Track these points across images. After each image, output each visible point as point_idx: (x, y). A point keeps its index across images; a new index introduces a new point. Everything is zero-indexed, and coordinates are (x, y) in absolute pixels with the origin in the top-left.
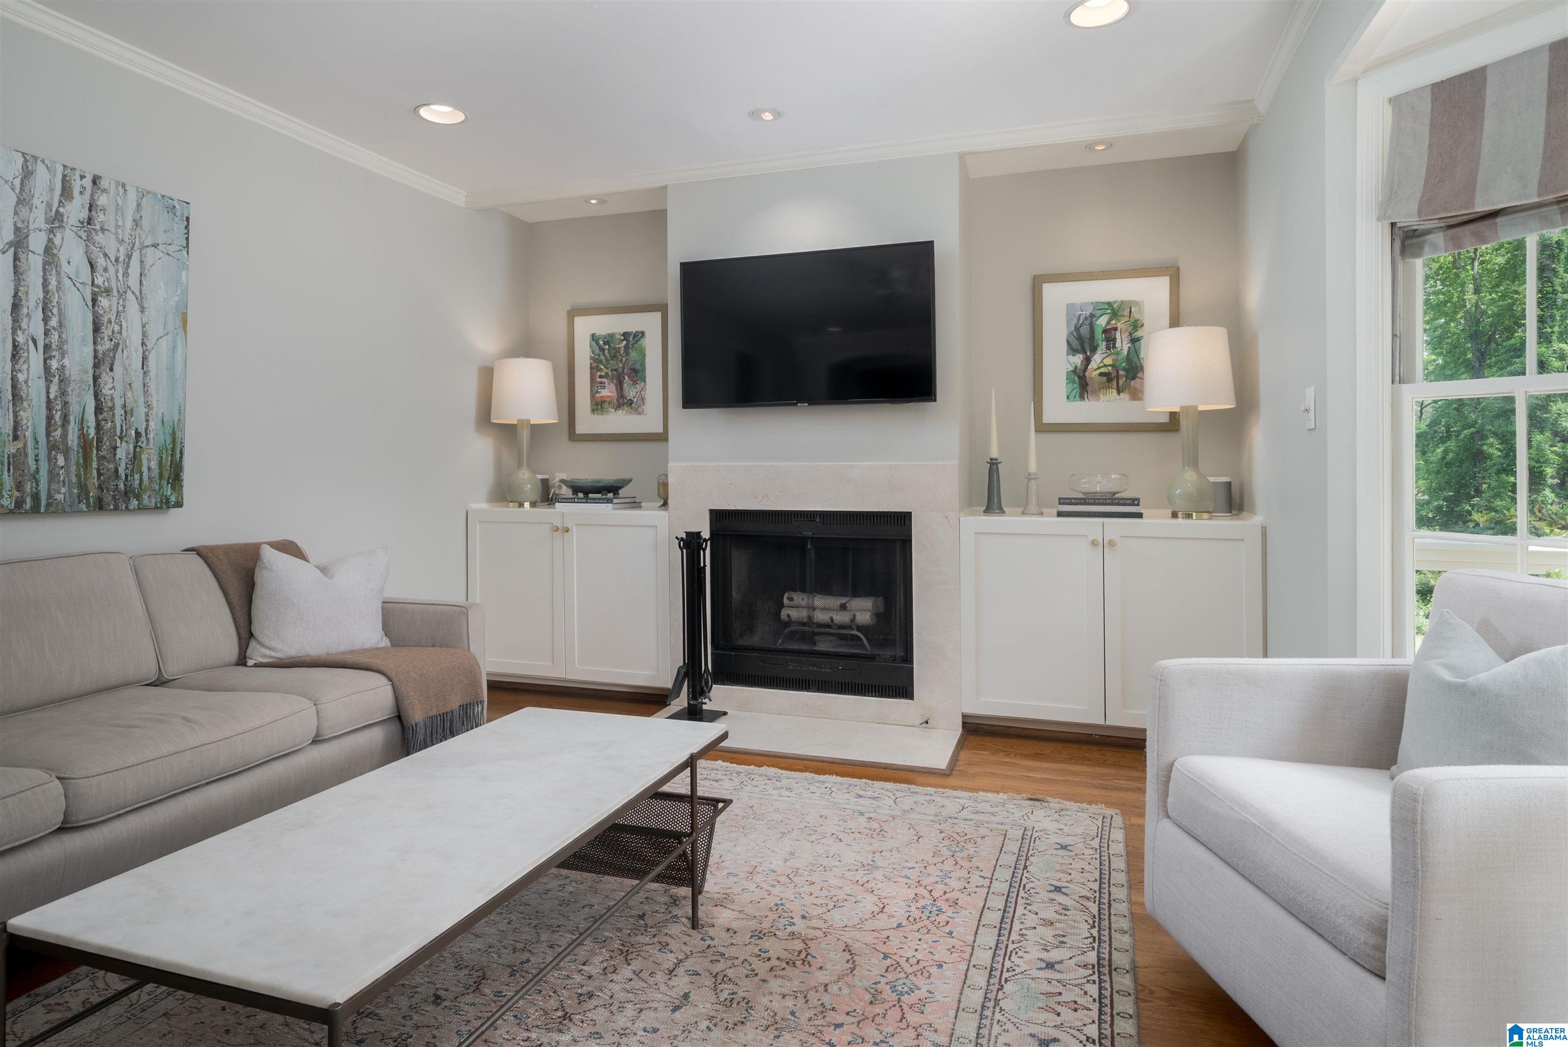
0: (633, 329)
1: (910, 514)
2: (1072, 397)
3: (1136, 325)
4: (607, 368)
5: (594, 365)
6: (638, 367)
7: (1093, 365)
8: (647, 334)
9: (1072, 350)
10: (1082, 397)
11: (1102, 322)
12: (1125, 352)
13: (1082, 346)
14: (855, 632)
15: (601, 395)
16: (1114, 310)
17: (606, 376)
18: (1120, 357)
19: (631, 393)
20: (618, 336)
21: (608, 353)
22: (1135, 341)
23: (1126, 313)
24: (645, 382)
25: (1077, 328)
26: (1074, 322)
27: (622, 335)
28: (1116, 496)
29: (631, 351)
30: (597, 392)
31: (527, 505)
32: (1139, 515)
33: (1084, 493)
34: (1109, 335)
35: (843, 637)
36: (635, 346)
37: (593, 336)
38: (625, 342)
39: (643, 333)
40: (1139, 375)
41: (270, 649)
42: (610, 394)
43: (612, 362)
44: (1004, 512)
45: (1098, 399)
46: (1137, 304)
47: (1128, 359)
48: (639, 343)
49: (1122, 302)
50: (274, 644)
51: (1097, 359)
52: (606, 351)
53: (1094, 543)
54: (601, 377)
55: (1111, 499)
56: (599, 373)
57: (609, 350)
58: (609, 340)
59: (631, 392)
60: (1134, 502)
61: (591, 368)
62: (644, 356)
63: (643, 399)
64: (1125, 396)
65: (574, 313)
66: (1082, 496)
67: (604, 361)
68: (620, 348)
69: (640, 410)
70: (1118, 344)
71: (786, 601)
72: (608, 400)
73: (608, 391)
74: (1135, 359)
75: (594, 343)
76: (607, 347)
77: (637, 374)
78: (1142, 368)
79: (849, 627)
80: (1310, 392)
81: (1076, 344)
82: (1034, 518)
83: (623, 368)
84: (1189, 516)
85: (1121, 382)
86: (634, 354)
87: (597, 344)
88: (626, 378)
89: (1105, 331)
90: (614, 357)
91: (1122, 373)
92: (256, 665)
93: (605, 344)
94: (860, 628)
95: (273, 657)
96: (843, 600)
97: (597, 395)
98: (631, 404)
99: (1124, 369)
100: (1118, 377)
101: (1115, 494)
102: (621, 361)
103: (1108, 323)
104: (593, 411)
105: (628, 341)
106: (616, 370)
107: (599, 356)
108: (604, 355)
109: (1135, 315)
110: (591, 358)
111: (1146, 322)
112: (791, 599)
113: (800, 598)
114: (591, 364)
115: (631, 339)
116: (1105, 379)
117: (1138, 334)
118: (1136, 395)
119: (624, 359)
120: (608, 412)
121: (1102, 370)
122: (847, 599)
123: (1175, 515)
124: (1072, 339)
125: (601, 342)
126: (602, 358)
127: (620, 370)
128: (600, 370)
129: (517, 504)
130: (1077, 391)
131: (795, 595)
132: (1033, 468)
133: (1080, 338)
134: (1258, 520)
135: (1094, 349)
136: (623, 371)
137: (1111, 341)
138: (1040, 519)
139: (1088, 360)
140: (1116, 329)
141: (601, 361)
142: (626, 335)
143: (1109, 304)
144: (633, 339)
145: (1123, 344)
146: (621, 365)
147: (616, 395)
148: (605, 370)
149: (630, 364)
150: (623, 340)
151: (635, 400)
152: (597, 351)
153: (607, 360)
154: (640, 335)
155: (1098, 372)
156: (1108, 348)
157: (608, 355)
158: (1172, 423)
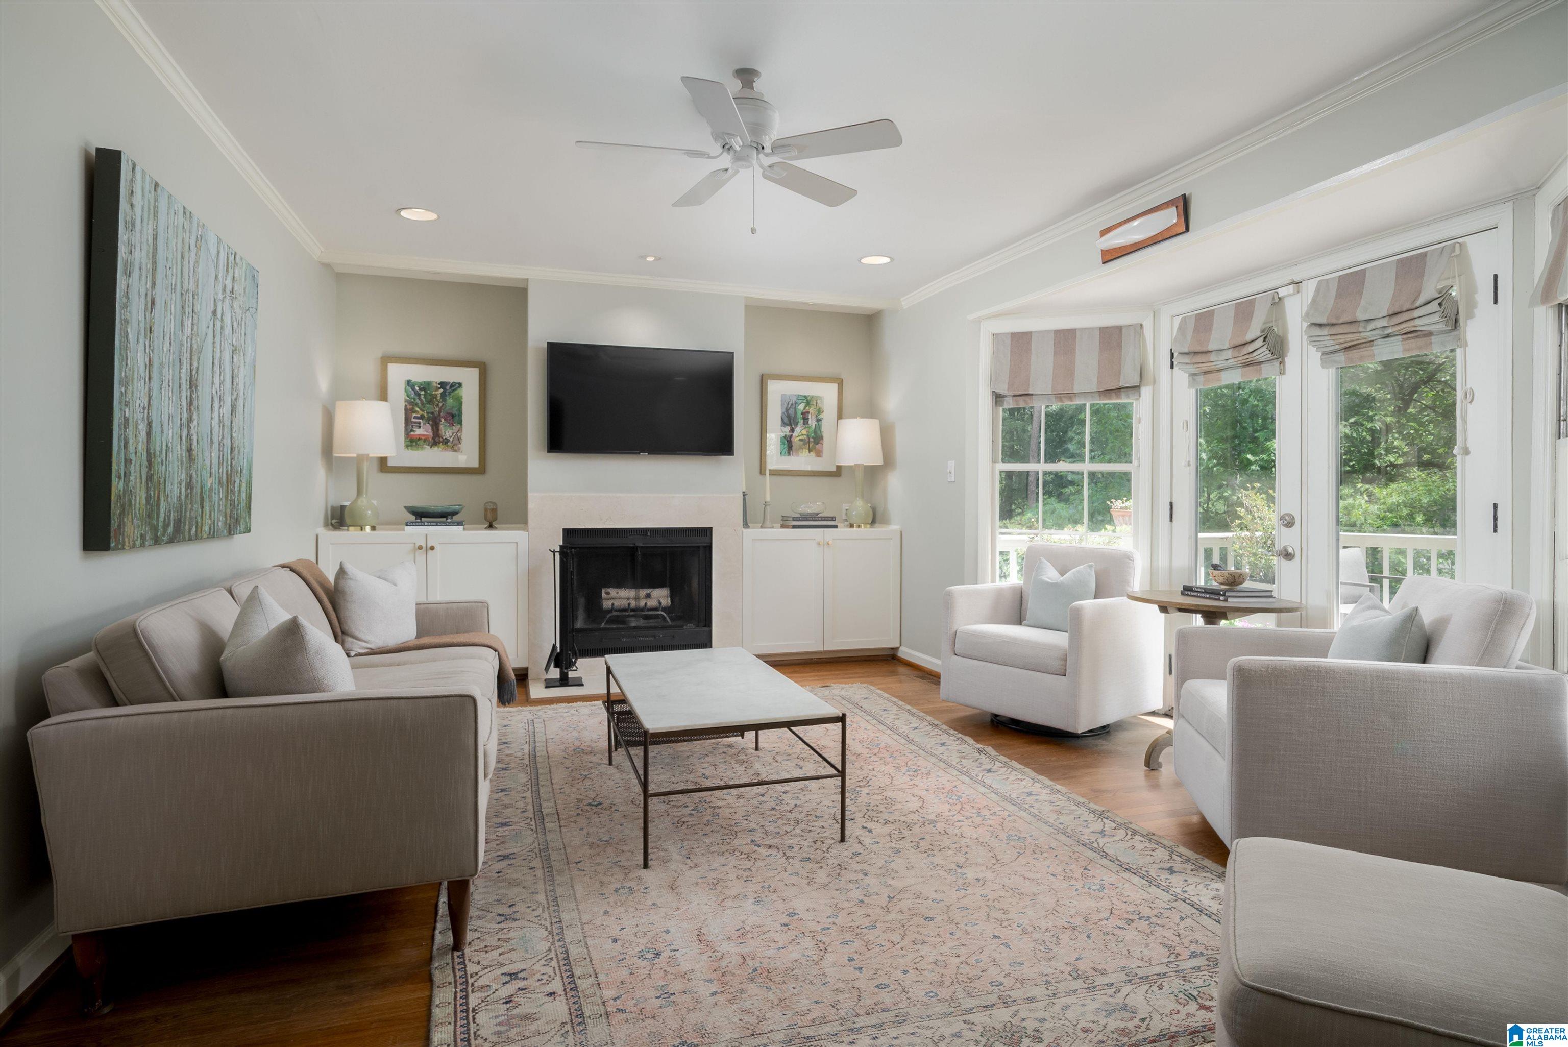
0: (451, 380)
1: (711, 529)
2: (783, 453)
3: (820, 411)
4: (423, 411)
5: (409, 407)
6: (455, 412)
7: (795, 434)
8: (463, 385)
9: (784, 424)
10: (789, 454)
11: (801, 407)
12: (813, 427)
13: (790, 421)
14: (660, 612)
15: (416, 433)
16: (808, 401)
17: (422, 417)
18: (811, 430)
19: (447, 434)
20: (435, 385)
21: (425, 398)
22: (819, 420)
23: (815, 403)
24: (461, 424)
25: (787, 410)
26: (786, 405)
27: (439, 384)
28: (819, 515)
29: (447, 398)
30: (412, 431)
31: (368, 528)
32: (836, 527)
33: (800, 514)
34: (805, 415)
35: (647, 617)
36: (452, 394)
37: (409, 382)
38: (441, 390)
39: (460, 385)
40: (821, 442)
41: (365, 642)
42: (425, 433)
43: (428, 406)
44: (749, 527)
45: (798, 456)
46: (820, 398)
47: (815, 432)
48: (456, 392)
49: (813, 397)
50: (368, 638)
51: (798, 430)
52: (422, 396)
53: (819, 544)
54: (415, 418)
55: (814, 517)
56: (414, 415)
57: (425, 395)
58: (425, 386)
59: (447, 432)
60: (833, 519)
61: (406, 409)
62: (461, 404)
63: (459, 439)
64: (813, 454)
65: (386, 360)
66: (799, 516)
67: (420, 405)
68: (436, 395)
69: (456, 448)
70: (810, 422)
71: (604, 595)
72: (423, 438)
73: (424, 430)
74: (819, 432)
75: (409, 389)
76: (423, 392)
77: (455, 417)
78: (822, 438)
79: (656, 609)
80: (951, 464)
81: (786, 420)
82: (770, 530)
83: (440, 412)
84: (859, 526)
85: (811, 445)
86: (450, 401)
87: (413, 389)
88: (443, 420)
89: (803, 413)
90: (430, 402)
91: (811, 440)
92: (356, 655)
93: (420, 389)
94: (664, 609)
95: (368, 648)
96: (648, 591)
97: (412, 433)
98: (446, 443)
99: (813, 438)
100: (809, 442)
101: (818, 514)
102: (438, 405)
103: (805, 408)
104: (407, 446)
105: (445, 390)
106: (432, 413)
107: (414, 399)
108: (420, 399)
109: (820, 405)
110: (406, 401)
111: (825, 410)
112: (608, 593)
113: (613, 592)
114: (406, 406)
115: (448, 387)
116: (802, 443)
117: (820, 417)
118: (819, 454)
119: (441, 404)
120: (422, 448)
121: (801, 437)
122: (651, 590)
123: (852, 526)
124: (784, 417)
125: (417, 388)
126: (418, 401)
127: (436, 414)
128: (416, 412)
129: (359, 528)
130: (786, 450)
131: (609, 590)
132: (768, 499)
133: (789, 416)
134: (894, 527)
135: (797, 424)
136: (439, 415)
137: (805, 420)
138: (773, 530)
139: (792, 430)
140: (808, 413)
141: (417, 405)
142: (443, 385)
143: (805, 397)
144: (450, 388)
145: (812, 422)
146: (437, 409)
147: (431, 434)
148: (421, 413)
149: (448, 408)
150: (439, 388)
151: (451, 439)
152: (413, 395)
153: (423, 404)
154: (457, 385)
155: (798, 438)
156: (804, 424)
157: (424, 399)
158: (838, 472)
